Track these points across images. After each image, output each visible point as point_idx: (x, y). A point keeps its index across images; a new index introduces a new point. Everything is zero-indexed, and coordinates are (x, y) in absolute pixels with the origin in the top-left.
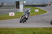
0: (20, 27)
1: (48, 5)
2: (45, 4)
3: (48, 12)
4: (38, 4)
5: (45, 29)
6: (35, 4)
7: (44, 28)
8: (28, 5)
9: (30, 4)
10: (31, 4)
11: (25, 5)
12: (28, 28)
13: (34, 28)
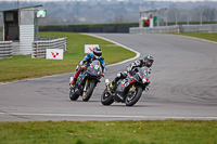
0: (20, 120)
1: (137, 25)
2: (127, 20)
3: (138, 55)
4: (95, 22)
5: (127, 125)
6: (83, 20)
7: (122, 122)
8: (55, 25)
9: (64, 20)
10: (68, 21)
11: (40, 23)
12: (55, 123)
13: (78, 123)
